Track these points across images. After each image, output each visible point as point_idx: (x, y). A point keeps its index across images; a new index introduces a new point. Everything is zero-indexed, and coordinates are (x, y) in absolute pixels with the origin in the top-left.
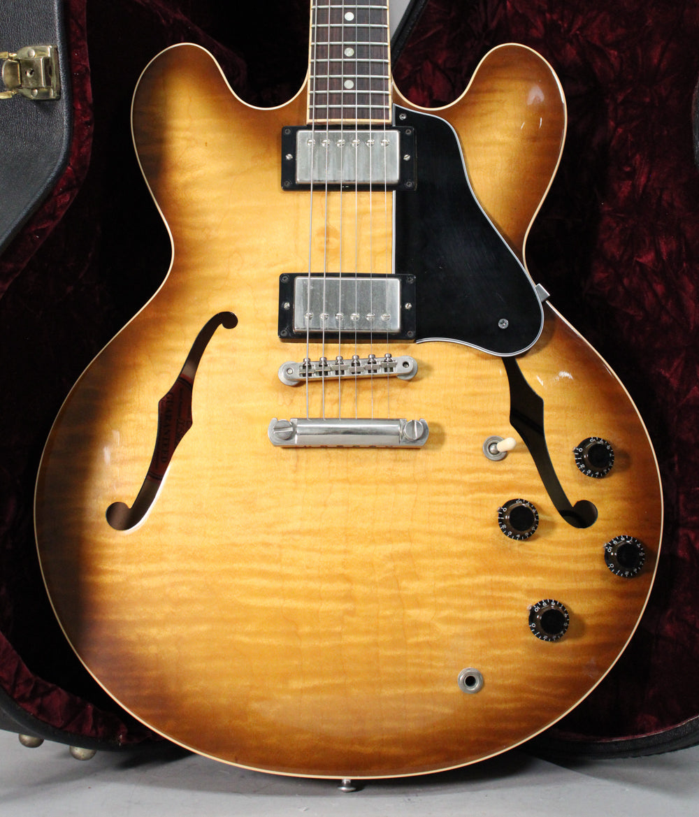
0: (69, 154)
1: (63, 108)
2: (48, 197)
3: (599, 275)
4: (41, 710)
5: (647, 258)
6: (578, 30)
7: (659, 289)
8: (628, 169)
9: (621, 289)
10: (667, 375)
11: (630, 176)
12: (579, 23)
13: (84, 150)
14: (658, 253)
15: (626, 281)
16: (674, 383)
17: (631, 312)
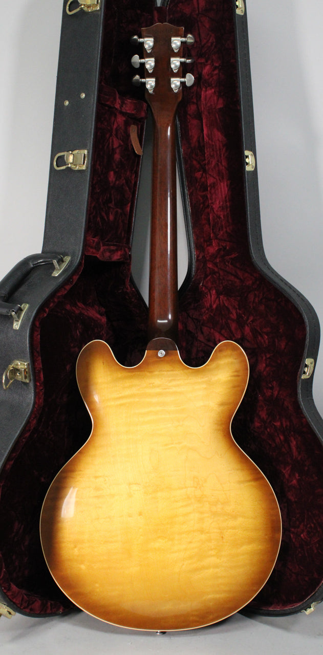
0: (35, 403)
1: (32, 385)
2: (28, 422)
3: (257, 424)
4: (31, 610)
5: (278, 424)
6: (251, 321)
7: (282, 438)
8: (270, 386)
9: (266, 432)
10: (284, 472)
11: (272, 388)
12: (251, 318)
13: (41, 401)
14: (282, 424)
15: (268, 430)
16: (287, 476)
17: (270, 443)
